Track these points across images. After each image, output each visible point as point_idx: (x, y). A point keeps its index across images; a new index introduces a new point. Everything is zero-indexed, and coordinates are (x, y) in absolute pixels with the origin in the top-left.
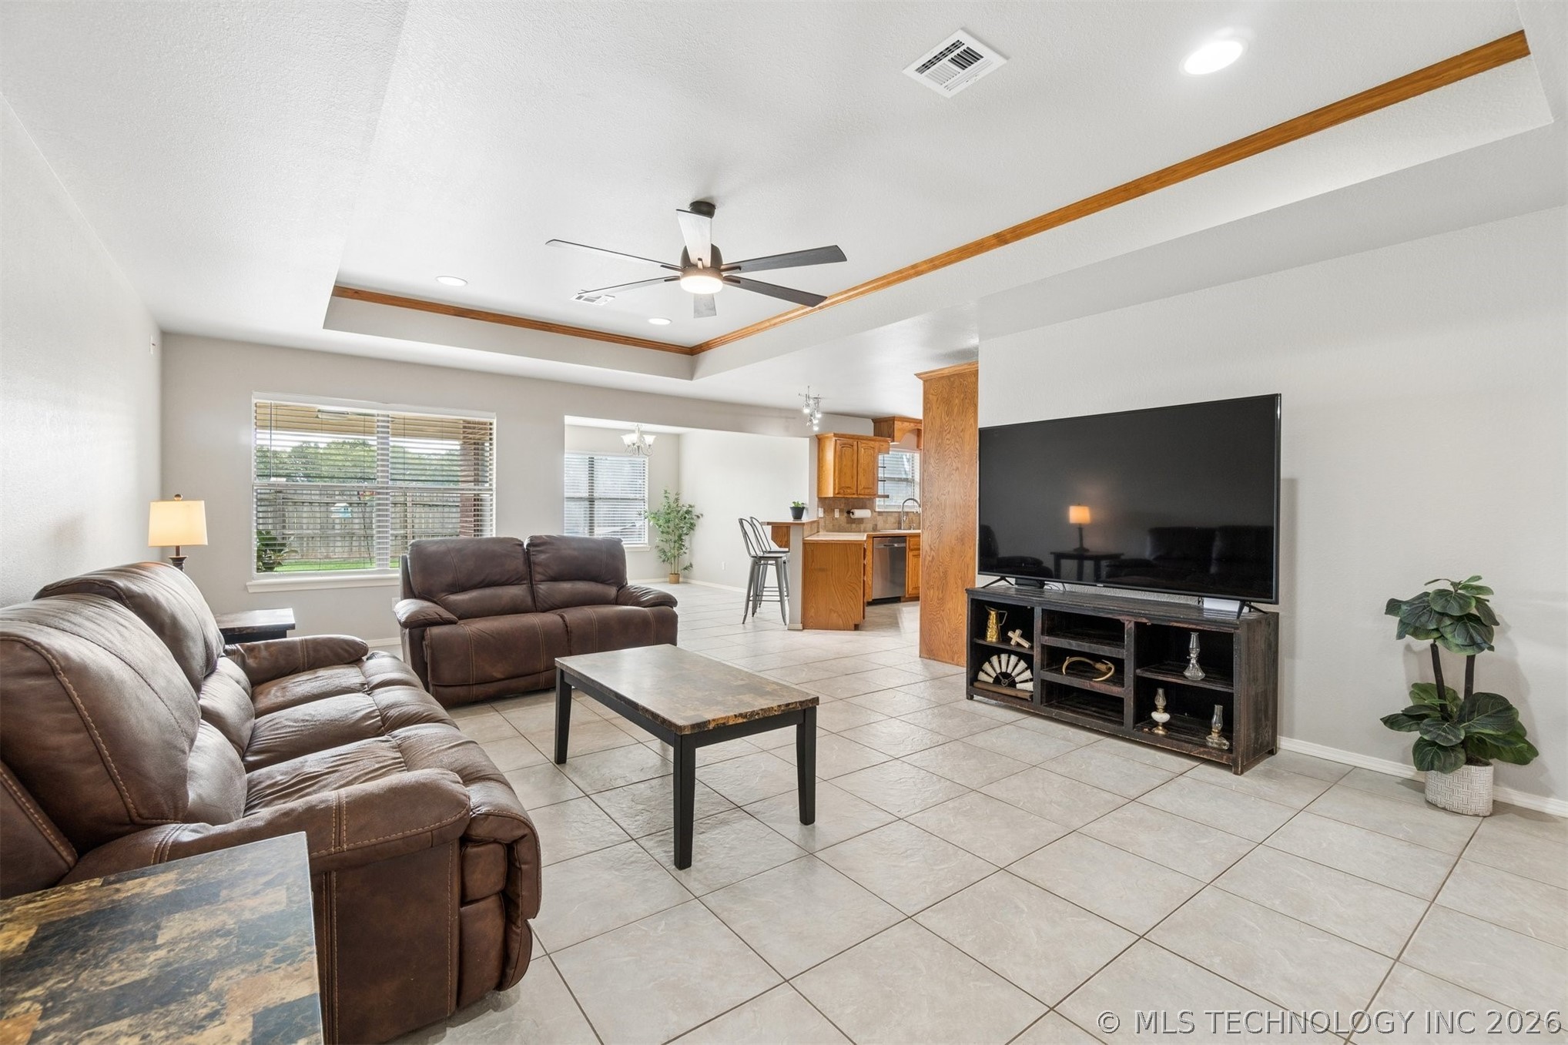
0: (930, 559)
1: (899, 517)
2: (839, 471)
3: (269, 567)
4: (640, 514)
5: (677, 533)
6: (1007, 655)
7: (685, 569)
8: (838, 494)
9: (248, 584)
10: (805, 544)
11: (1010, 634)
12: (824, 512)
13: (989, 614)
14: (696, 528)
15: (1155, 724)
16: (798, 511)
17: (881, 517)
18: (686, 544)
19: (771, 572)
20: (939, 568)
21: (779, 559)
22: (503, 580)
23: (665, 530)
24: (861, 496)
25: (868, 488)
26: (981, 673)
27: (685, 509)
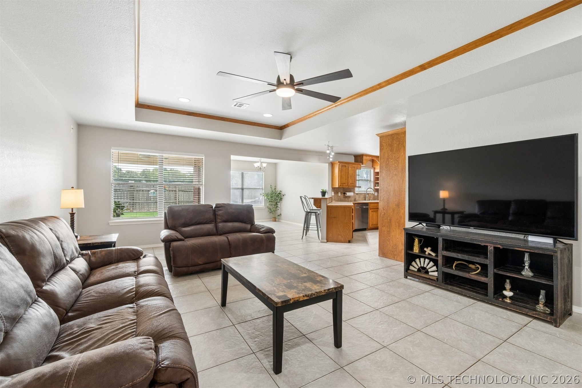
0: (383, 214)
1: (365, 195)
2: (341, 177)
3: (118, 215)
4: (261, 194)
5: (275, 202)
6: (424, 259)
7: (279, 216)
8: (340, 186)
9: (109, 222)
10: (328, 207)
11: (425, 249)
12: (334, 194)
13: (414, 240)
14: (283, 200)
15: (505, 297)
16: (324, 193)
17: (357, 195)
18: (279, 206)
19: (313, 218)
20: (387, 218)
21: (317, 213)
22: (205, 221)
23: (271, 201)
24: (349, 187)
25: (352, 184)
26: (411, 266)
27: (278, 192)
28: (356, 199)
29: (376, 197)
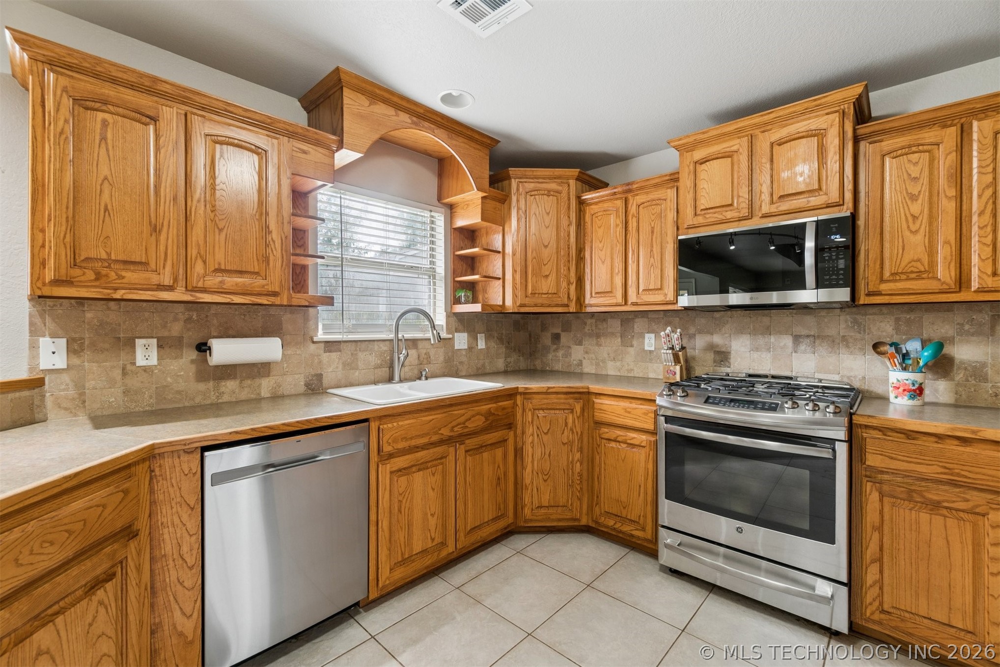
1: (387, 353)
12: (74, 348)
28: (319, 377)
29: (464, 359)
